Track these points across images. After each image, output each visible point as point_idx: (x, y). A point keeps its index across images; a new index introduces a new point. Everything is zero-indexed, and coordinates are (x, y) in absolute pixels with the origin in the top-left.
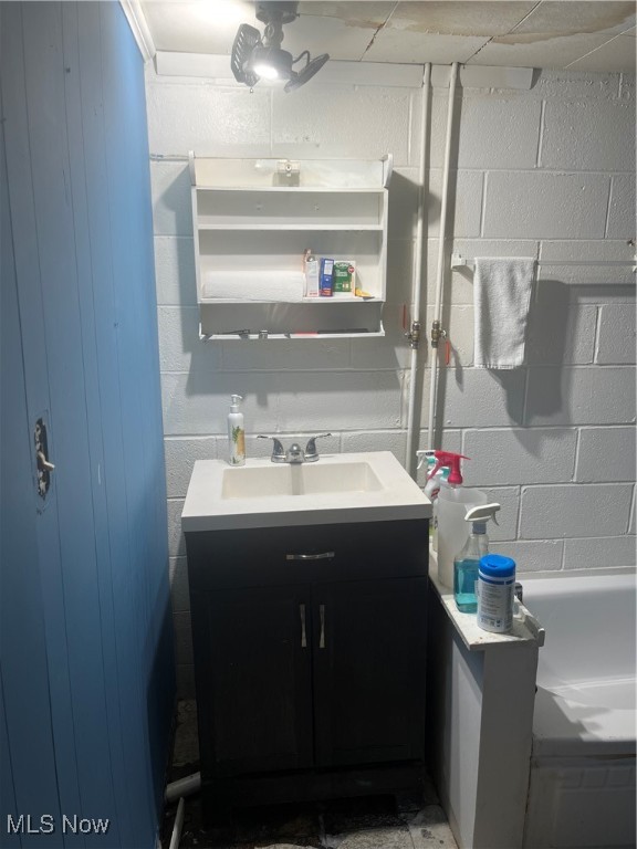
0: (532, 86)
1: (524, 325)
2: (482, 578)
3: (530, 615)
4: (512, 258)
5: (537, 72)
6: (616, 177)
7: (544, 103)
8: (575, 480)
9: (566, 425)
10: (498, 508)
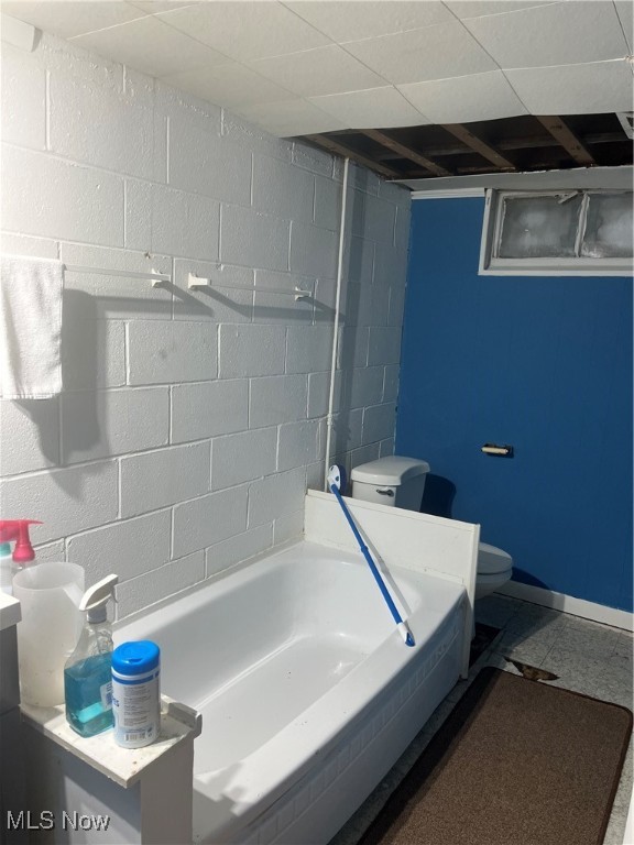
0: (33, 49)
1: (59, 342)
2: (117, 680)
3: (173, 701)
4: (36, 259)
5: (38, 33)
6: (128, 181)
7: (48, 74)
8: (120, 517)
9: (107, 457)
10: (115, 582)
